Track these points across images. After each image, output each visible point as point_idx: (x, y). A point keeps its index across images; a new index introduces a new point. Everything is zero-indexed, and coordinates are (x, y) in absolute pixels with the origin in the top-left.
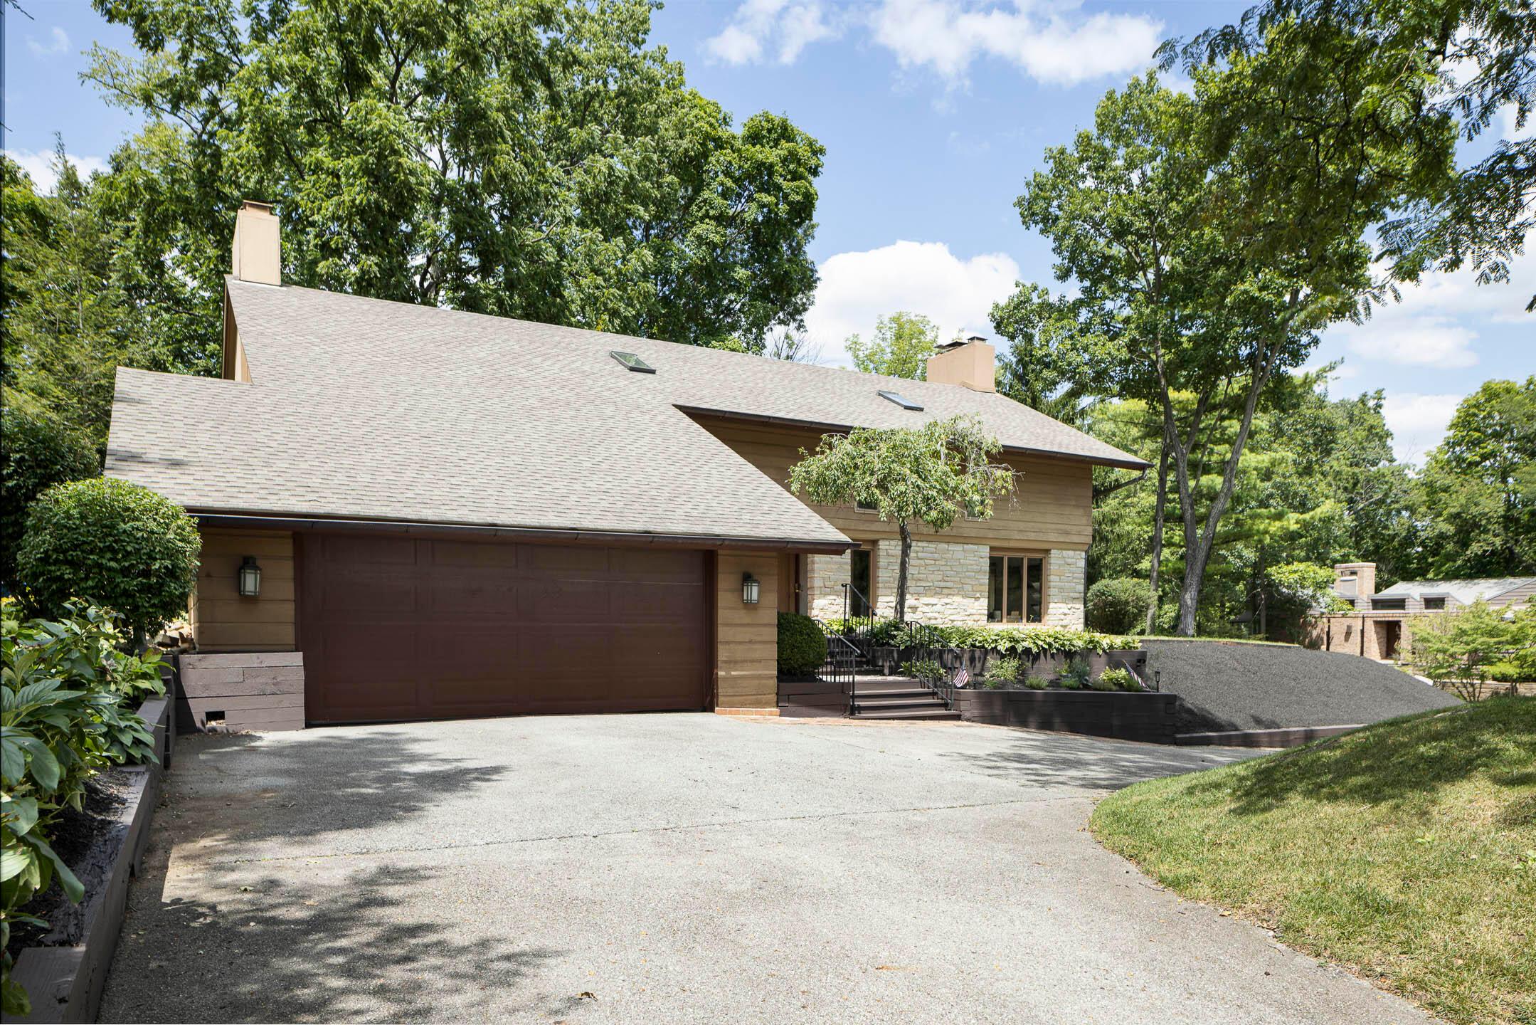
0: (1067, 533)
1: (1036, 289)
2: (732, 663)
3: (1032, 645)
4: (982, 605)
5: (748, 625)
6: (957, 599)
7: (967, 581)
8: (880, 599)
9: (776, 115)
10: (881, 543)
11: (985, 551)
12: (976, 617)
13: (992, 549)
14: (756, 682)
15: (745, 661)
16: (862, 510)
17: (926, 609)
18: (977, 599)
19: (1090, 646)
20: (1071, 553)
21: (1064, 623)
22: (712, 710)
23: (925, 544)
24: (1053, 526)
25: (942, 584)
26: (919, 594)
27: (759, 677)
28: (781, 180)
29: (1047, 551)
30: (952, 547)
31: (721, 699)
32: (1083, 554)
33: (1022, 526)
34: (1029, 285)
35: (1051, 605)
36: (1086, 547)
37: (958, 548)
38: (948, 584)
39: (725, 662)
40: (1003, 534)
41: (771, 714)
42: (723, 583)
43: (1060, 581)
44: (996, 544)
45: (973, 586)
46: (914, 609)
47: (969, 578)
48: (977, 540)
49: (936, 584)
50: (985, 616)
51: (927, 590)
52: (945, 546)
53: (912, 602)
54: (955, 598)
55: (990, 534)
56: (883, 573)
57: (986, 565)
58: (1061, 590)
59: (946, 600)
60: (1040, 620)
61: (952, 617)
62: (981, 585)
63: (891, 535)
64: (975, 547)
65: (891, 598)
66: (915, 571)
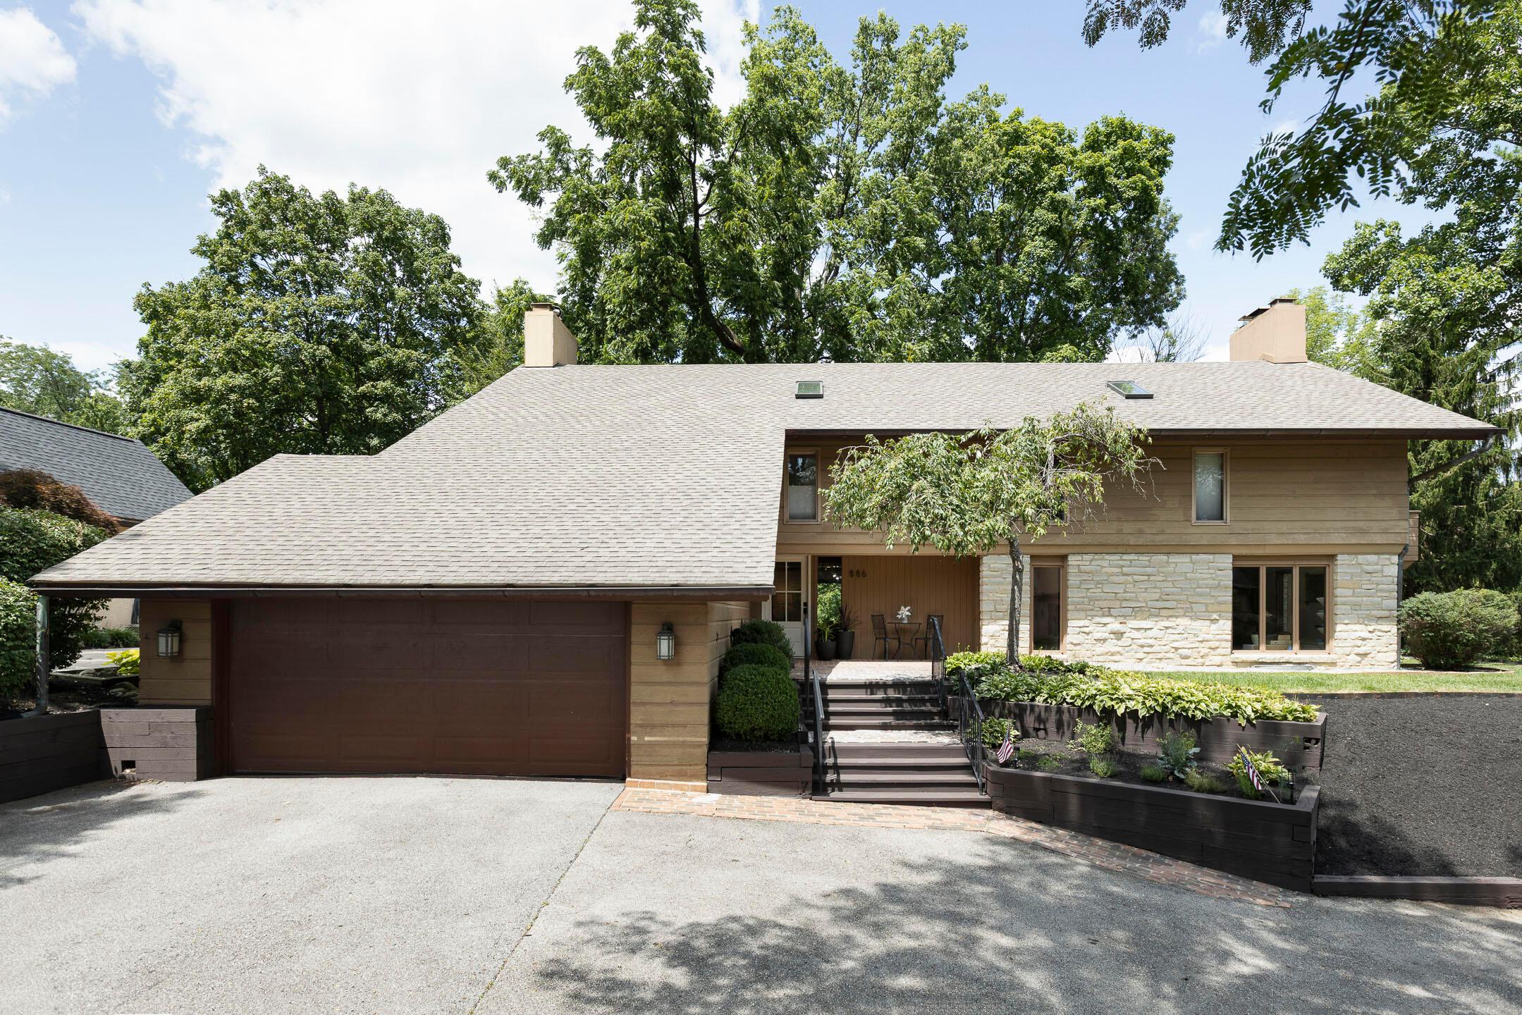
0: (1363, 532)
1: (1383, 226)
2: (649, 727)
3: (1139, 706)
4: (1225, 628)
5: (669, 683)
6: (1184, 622)
7: (1197, 599)
8: (1070, 623)
9: (1114, 117)
10: (1070, 558)
11: (1226, 562)
12: (1213, 644)
13: (1235, 558)
14: (680, 751)
15: (666, 725)
17: (1136, 634)
18: (1214, 621)
19: (1227, 713)
20: (1373, 558)
21: (1361, 650)
22: (623, 780)
23: (1132, 557)
24: (1338, 524)
25: (1160, 604)
26: (1125, 617)
27: (683, 744)
28: (1115, 180)
29: (1332, 557)
30: (1174, 559)
31: (634, 769)
32: (1395, 559)
33: (1284, 527)
34: (1373, 224)
35: (1339, 627)
36: (1400, 550)
37: (1185, 559)
38: (1169, 604)
39: (641, 726)
40: (1252, 539)
41: (695, 789)
42: (639, 634)
43: (1354, 595)
44: (1244, 551)
45: (1207, 605)
46: (1119, 635)
47: (1201, 595)
48: (1213, 549)
49: (1150, 604)
50: (1229, 644)
51: (1137, 612)
52: (1164, 558)
53: (1116, 626)
54: (1179, 621)
55: (1233, 540)
56: (1073, 595)
57: (1228, 580)
58: (1356, 606)
59: (1167, 624)
60: (1323, 648)
61: (1176, 645)
62: (1220, 603)
63: (1083, 549)
64: (1211, 557)
65: (1086, 622)
66: (1120, 589)
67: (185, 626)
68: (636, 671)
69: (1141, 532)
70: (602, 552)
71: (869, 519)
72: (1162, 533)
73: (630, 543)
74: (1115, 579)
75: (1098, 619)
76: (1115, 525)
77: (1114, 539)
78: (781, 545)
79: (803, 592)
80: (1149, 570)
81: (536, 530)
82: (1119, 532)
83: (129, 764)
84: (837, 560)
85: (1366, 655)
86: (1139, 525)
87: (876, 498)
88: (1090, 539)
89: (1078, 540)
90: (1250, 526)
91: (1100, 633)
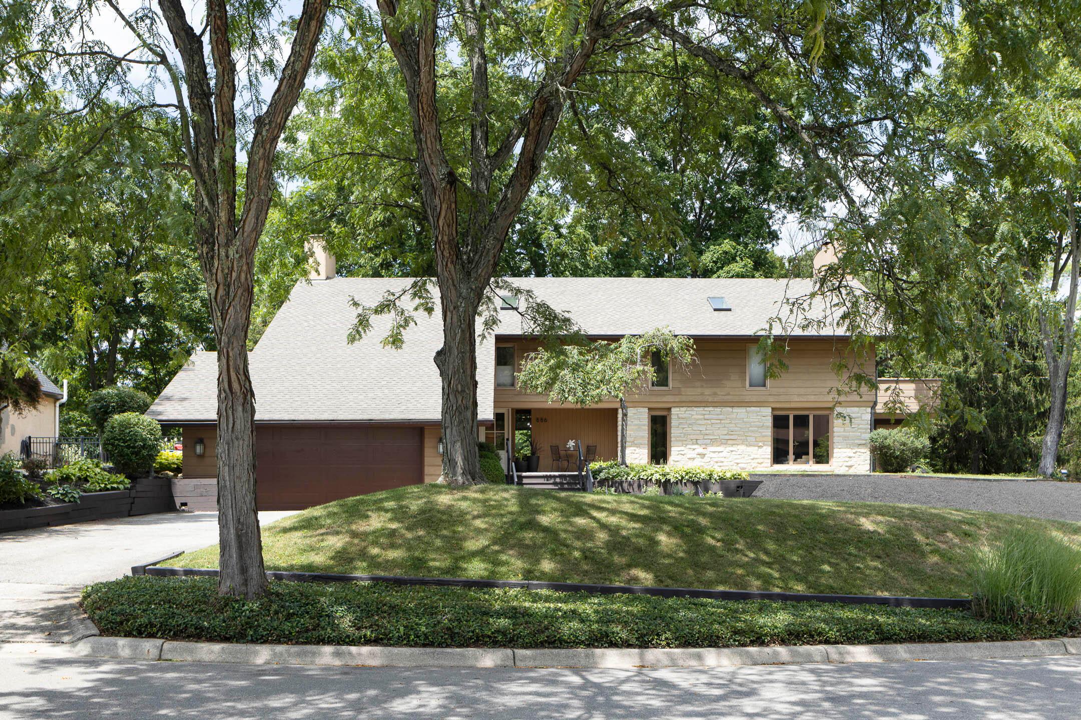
4: (767, 451)
6: (742, 448)
7: (750, 434)
8: (673, 449)
10: (673, 410)
11: (767, 412)
12: (760, 461)
13: (773, 409)
16: (656, 388)
17: (712, 455)
18: (761, 447)
20: (856, 409)
21: (849, 464)
23: (710, 409)
25: (727, 437)
26: (706, 445)
30: (736, 410)
32: (869, 410)
33: (802, 391)
35: (835, 450)
36: (872, 404)
37: (743, 410)
38: (732, 437)
40: (782, 398)
42: (428, 444)
43: (844, 431)
44: (778, 405)
45: (756, 438)
46: (703, 456)
47: (752, 431)
48: (760, 404)
49: (722, 437)
50: (769, 461)
51: (713, 442)
52: (730, 409)
53: (700, 450)
54: (739, 447)
55: (771, 399)
56: (675, 430)
57: (769, 422)
58: (846, 438)
59: (732, 449)
60: (827, 462)
61: (738, 461)
62: (764, 436)
63: (681, 404)
64: (758, 409)
65: (682, 448)
66: (702, 428)
67: (205, 441)
68: (427, 460)
69: (715, 394)
70: (409, 405)
71: (539, 389)
72: (728, 394)
73: (421, 401)
74: (700, 422)
75: (689, 446)
76: (699, 390)
77: (700, 398)
78: (496, 402)
79: (506, 431)
80: (721, 417)
81: (371, 395)
82: (702, 394)
83: (185, 504)
84: (528, 412)
85: (851, 466)
86: (714, 390)
87: (543, 379)
88: (684, 398)
89: (677, 399)
90: (782, 390)
91: (692, 454)
